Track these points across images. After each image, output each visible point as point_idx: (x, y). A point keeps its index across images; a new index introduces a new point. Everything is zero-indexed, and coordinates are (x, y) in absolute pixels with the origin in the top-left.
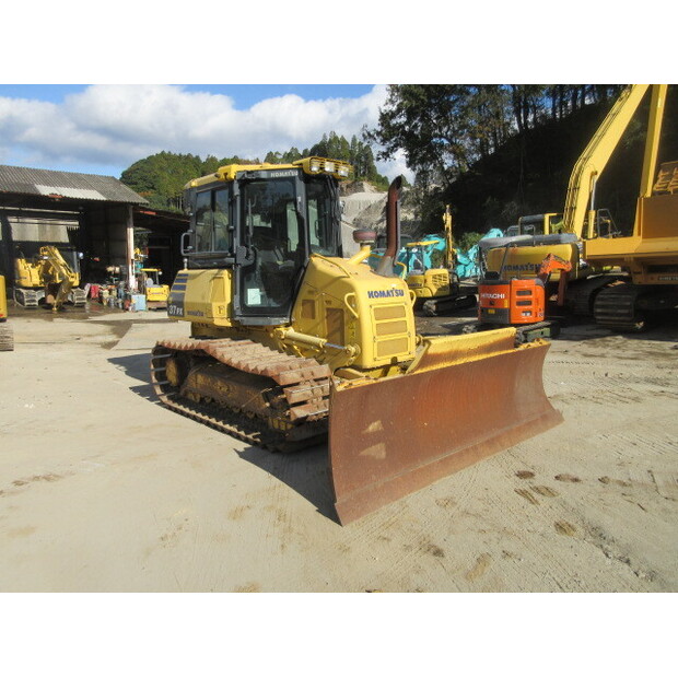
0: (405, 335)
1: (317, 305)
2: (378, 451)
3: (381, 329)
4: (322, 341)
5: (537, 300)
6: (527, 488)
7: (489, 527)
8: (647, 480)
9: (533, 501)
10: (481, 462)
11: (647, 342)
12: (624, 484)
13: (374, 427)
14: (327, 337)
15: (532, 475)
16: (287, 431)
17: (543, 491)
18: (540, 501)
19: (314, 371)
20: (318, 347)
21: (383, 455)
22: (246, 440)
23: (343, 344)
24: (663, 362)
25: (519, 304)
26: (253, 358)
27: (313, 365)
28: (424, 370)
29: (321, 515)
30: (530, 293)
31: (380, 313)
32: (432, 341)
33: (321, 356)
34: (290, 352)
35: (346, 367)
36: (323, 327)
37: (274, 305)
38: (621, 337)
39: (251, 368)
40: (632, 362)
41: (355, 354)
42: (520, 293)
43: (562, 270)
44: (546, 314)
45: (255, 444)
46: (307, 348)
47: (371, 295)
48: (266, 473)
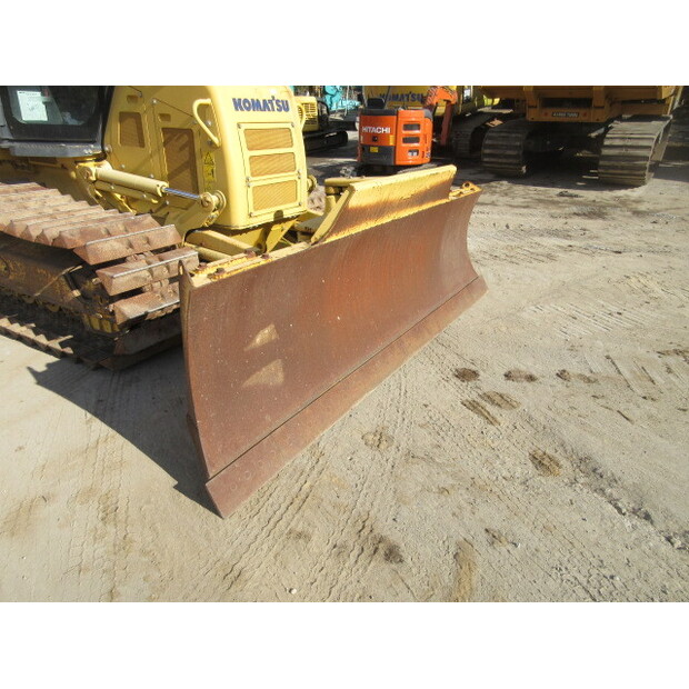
0: (291, 176)
1: (145, 120)
2: (272, 374)
3: (258, 166)
4: (160, 186)
5: (425, 136)
6: (474, 396)
7: (451, 481)
8: (611, 371)
9: (491, 420)
10: (409, 361)
11: (532, 188)
12: (589, 381)
13: (263, 336)
14: (169, 178)
15: (475, 374)
16: (115, 333)
17: (497, 399)
18: (499, 419)
19: (151, 237)
20: (154, 195)
21: (280, 378)
22: (48, 350)
23: (197, 192)
24: (554, 210)
25: (406, 140)
26: (41, 215)
27: (148, 226)
28: (341, 236)
29: (183, 497)
30: (418, 127)
31: (255, 138)
32: (356, 186)
33: (161, 210)
34: (108, 202)
35: (204, 228)
36: (161, 162)
37: (72, 122)
38: (505, 182)
39: (35, 233)
40: (525, 211)
41: (219, 207)
42: (408, 127)
43: (448, 102)
44: (432, 154)
45: (63, 355)
46: (135, 196)
47: (239, 104)
48: (83, 411)
